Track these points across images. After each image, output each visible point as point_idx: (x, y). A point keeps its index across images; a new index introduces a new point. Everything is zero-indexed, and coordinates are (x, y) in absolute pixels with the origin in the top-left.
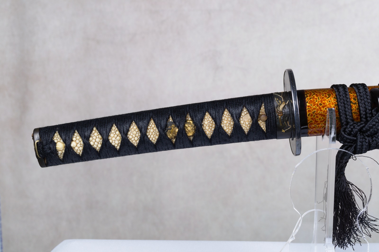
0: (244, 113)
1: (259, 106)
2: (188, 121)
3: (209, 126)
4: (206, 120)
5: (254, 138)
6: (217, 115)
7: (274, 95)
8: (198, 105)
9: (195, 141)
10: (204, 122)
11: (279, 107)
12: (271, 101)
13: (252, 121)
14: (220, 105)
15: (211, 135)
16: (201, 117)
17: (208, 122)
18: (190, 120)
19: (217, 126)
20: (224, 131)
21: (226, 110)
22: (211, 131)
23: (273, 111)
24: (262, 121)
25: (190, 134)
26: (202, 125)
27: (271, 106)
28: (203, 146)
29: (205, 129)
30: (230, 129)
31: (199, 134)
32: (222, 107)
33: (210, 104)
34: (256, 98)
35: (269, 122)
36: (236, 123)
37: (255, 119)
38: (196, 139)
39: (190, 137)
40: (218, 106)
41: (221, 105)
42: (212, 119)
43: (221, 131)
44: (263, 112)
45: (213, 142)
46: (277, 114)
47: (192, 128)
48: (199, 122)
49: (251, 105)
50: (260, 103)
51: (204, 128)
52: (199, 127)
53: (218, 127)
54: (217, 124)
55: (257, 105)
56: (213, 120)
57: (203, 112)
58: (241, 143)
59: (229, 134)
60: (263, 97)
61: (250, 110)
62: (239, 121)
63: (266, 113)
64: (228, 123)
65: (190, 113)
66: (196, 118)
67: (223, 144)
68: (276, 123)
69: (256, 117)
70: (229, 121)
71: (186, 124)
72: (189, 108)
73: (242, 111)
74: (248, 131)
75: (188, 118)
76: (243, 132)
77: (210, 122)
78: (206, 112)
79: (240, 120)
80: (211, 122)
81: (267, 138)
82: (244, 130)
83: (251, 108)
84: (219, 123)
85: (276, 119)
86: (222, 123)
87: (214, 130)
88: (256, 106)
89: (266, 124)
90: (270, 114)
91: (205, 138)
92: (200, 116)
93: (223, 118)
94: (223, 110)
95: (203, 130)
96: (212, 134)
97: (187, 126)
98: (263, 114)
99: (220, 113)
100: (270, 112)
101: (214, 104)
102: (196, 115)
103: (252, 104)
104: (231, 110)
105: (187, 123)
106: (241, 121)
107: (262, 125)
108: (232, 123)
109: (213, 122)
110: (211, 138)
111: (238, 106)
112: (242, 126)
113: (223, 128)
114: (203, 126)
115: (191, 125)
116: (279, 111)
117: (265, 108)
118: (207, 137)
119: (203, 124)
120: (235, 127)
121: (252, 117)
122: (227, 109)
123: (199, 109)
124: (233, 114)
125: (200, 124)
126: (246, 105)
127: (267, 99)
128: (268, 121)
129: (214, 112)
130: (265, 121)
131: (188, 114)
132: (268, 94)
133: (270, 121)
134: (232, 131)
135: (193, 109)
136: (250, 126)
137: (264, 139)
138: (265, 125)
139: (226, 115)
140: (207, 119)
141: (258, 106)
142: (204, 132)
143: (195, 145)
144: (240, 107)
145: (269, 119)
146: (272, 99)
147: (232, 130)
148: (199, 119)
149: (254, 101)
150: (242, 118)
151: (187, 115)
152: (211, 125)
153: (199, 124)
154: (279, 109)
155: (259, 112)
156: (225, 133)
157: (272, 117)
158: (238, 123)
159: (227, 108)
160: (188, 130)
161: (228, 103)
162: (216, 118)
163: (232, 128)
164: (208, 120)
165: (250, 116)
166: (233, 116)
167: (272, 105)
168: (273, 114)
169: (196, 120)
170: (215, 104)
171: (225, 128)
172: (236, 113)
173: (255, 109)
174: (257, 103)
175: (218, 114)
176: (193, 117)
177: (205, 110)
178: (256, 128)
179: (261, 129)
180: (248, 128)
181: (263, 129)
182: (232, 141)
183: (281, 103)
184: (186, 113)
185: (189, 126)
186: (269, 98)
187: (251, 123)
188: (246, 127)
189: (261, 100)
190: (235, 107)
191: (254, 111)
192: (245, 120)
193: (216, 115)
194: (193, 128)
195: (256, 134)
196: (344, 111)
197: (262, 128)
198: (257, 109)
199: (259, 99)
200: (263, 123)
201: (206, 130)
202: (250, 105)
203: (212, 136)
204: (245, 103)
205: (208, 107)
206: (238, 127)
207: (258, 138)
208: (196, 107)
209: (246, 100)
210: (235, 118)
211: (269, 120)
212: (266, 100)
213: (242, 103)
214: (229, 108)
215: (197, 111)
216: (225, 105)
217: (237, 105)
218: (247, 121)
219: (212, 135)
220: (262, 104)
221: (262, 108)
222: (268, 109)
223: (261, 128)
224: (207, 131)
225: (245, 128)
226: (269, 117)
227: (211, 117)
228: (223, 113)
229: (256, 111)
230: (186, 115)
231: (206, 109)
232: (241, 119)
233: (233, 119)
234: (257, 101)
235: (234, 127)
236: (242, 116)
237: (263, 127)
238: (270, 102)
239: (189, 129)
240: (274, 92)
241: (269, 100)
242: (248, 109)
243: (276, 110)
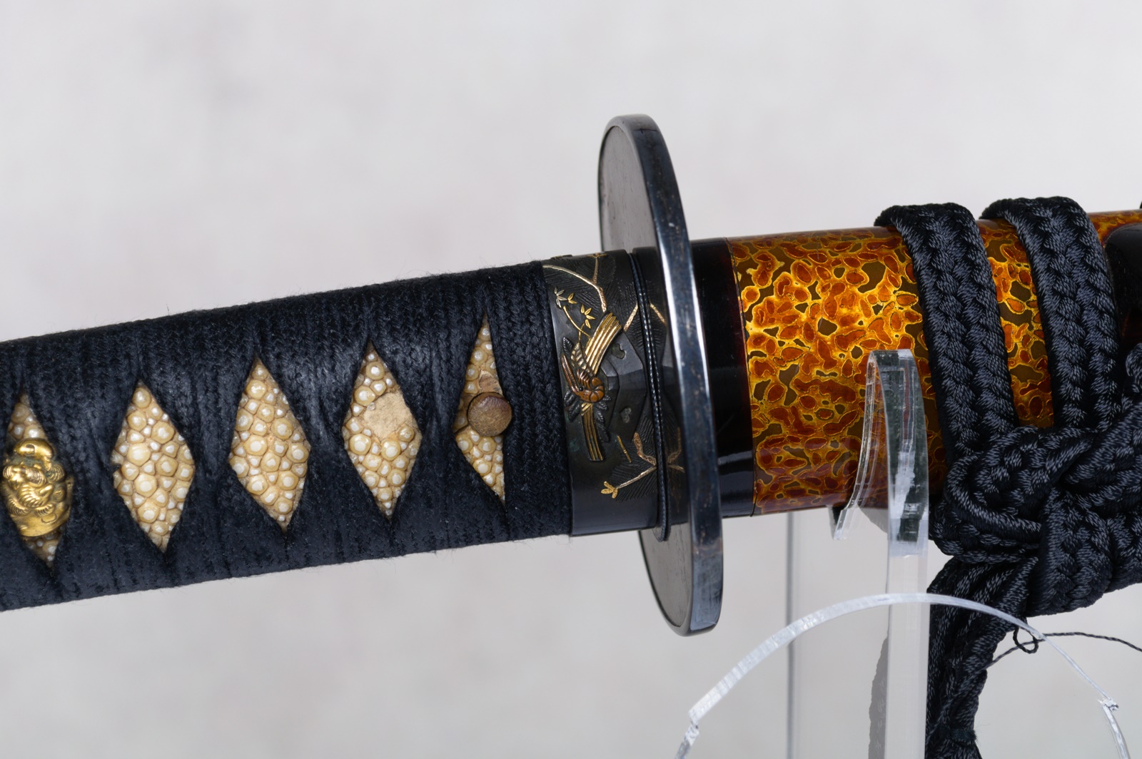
0: (370, 386)
1: (461, 340)
2: (23, 449)
3: (155, 473)
4: (135, 436)
5: (433, 537)
6: (206, 407)
7: (550, 271)
8: (86, 346)
9: (71, 569)
10: (123, 449)
11: (583, 349)
12: (530, 308)
13: (419, 437)
14: (220, 343)
15: (171, 528)
16: (103, 420)
17: (149, 447)
18: (39, 441)
19: (207, 471)
20: (248, 502)
21: (260, 371)
22: (171, 505)
23: (545, 370)
24: (482, 436)
25: (39, 527)
26: (108, 471)
27: (535, 340)
28: (126, 591)
29: (134, 490)
30: (288, 489)
31: (96, 527)
32: (232, 352)
33: (159, 337)
34: (443, 292)
35: (521, 440)
36: (326, 453)
37: (438, 421)
38: (79, 558)
39: (40, 544)
40: (209, 345)
41: (225, 343)
42: (172, 430)
43: (229, 500)
44: (487, 378)
45: (181, 565)
46: (570, 391)
47: (52, 491)
48: (90, 451)
49: (412, 335)
50: (464, 323)
51: (126, 488)
52: (94, 484)
53: (215, 478)
54: (205, 462)
55: (447, 339)
56: (180, 438)
57: (119, 390)
58: (355, 564)
59: (281, 518)
60: (482, 287)
61: (407, 366)
62: (343, 439)
63: (501, 384)
64: (276, 454)
65: (33, 395)
66: (70, 426)
67: (249, 575)
68: (564, 443)
69: (442, 409)
70: (277, 436)
71: (8, 465)
72: (30, 365)
73: (360, 378)
74: (399, 499)
75: (24, 425)
76: (368, 505)
77: (162, 445)
78: (134, 388)
79: (345, 434)
80: (169, 448)
81: (512, 533)
82: (375, 491)
83: (413, 355)
84: (217, 455)
85: (567, 419)
86: (235, 455)
87: (188, 496)
88: (441, 346)
89: (504, 451)
90: (530, 389)
91: (131, 547)
92: (97, 414)
93: (244, 420)
94: (242, 375)
95: (122, 500)
96: (175, 518)
97: (17, 478)
98: (485, 390)
99: (221, 391)
100: (529, 380)
101: (182, 337)
102: (75, 406)
103: (418, 332)
104: (291, 373)
105: (16, 461)
106: (352, 434)
107: (482, 456)
108: (299, 452)
109: (181, 445)
110: (169, 544)
111: (331, 348)
112: (360, 469)
113: (243, 482)
114: (117, 475)
115: (44, 471)
116: (580, 370)
117: (497, 354)
118: (144, 539)
119: (117, 459)
120: (316, 476)
121: (422, 410)
122: (267, 366)
123: (92, 367)
124: (301, 397)
125: (100, 464)
126: (379, 337)
127: (505, 299)
128: (515, 432)
129: (186, 388)
130: (499, 432)
131: (26, 399)
132: (511, 268)
133: (528, 430)
134: (301, 502)
135: (57, 372)
136: (407, 464)
137: (491, 538)
138: (499, 457)
139: (261, 399)
140: (141, 432)
141: (455, 341)
142: (128, 511)
143: (72, 588)
144: (344, 350)
145: (522, 419)
146: (538, 298)
147: (299, 494)
148: (91, 435)
149: (431, 311)
150: (360, 416)
151: (13, 408)
152: (166, 466)
153: (92, 466)
154: (584, 357)
155: (463, 380)
156: (254, 511)
157: (539, 410)
158: (337, 451)
159: (268, 358)
160: (22, 502)
161: (272, 330)
162: (199, 422)
163: (300, 478)
164: (150, 436)
165: (410, 402)
166: (305, 409)
167: (541, 335)
168: (549, 387)
169: (73, 438)
170: (191, 337)
171: (256, 484)
172: (320, 392)
173: (435, 362)
174: (446, 327)
175: (212, 400)
176: (52, 419)
177: (130, 374)
178: (445, 477)
179: (475, 482)
180: (397, 478)
181: (489, 479)
182: (303, 559)
183: (590, 321)
184: (9, 396)
185: (27, 480)
186: (522, 292)
187: (413, 449)
188: (385, 470)
189: (473, 303)
190: (312, 351)
191: (431, 377)
192: (379, 430)
193: (195, 404)
194: (59, 492)
195: (446, 516)
196: (964, 364)
197: (479, 477)
198: (448, 361)
199: (460, 303)
200: (486, 444)
201: (138, 500)
202: (407, 335)
203: (178, 533)
204: (373, 326)
205: (146, 357)
206: (333, 477)
207: (461, 533)
208: (70, 355)
209: (382, 304)
210: (314, 421)
211: (521, 430)
212: (502, 305)
213: (357, 326)
214: (278, 356)
215: (76, 380)
216: (251, 340)
217: (326, 343)
218: (389, 439)
219: (175, 526)
220: (478, 330)
221: (478, 356)
222: (513, 363)
223: (473, 476)
224: (146, 505)
225: (381, 476)
226: (521, 408)
227: (166, 417)
228: (240, 391)
229: (444, 375)
230: (8, 410)
231: (134, 370)
232: (354, 425)
233: (300, 428)
234: (446, 310)
235: (308, 476)
236: (356, 409)
237: (490, 471)
238: (528, 320)
239: (31, 494)
240: (548, 257)
241: (520, 303)
242: (394, 363)
243: (565, 364)
